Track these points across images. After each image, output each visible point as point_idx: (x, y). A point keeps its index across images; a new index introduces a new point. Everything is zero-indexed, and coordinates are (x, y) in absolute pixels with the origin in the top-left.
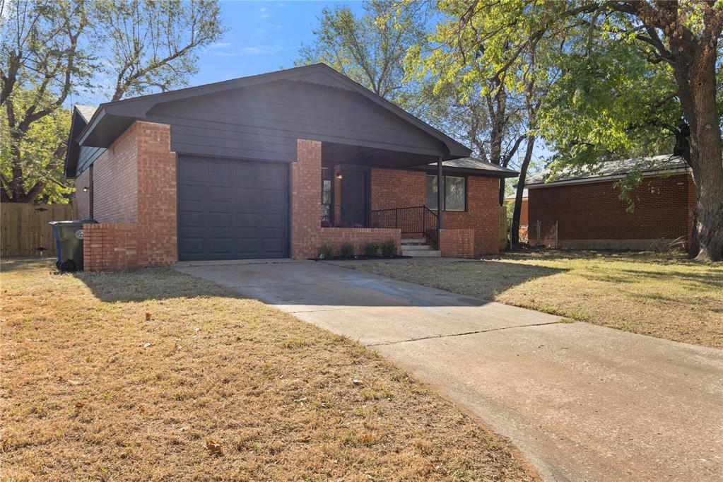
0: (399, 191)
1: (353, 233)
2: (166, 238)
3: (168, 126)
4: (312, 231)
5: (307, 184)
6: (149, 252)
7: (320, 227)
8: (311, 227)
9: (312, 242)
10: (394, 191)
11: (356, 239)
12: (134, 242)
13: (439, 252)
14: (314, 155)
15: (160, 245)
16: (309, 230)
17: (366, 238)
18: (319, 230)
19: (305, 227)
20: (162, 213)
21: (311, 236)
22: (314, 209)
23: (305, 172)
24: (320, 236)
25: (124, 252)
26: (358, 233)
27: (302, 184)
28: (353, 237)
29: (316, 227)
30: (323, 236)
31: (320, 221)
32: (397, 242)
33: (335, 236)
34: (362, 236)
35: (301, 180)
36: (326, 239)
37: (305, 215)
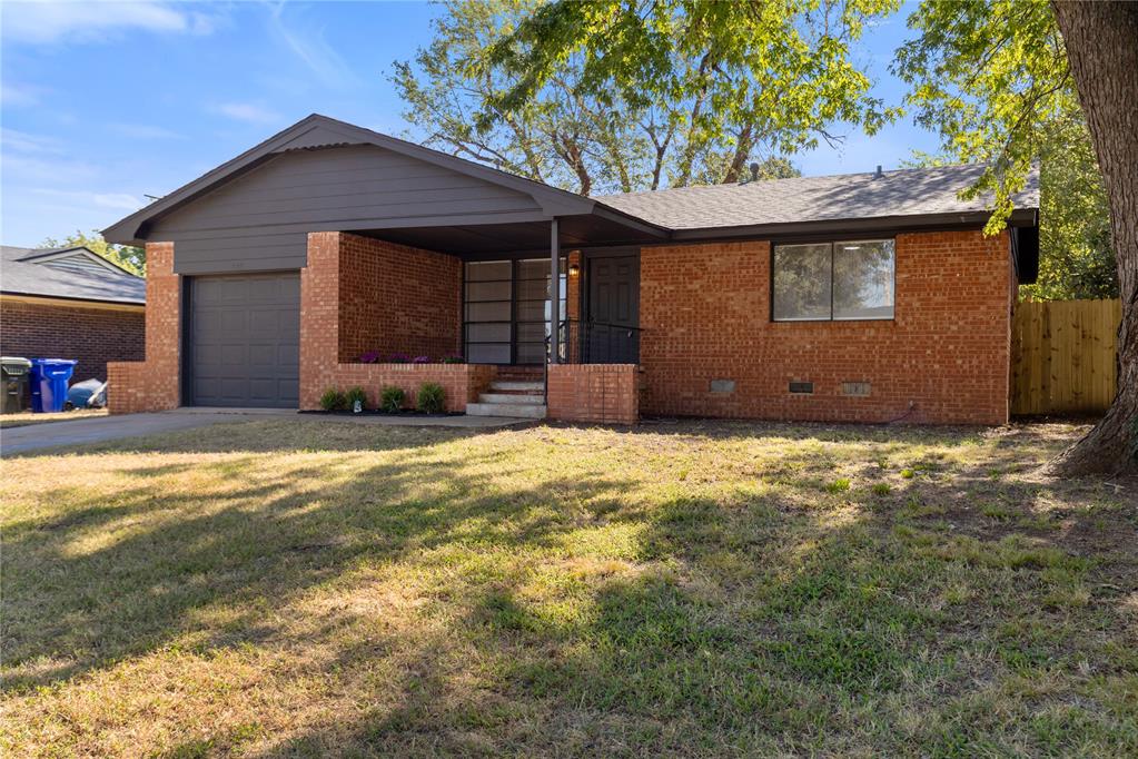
0: (702, 286)
1: (385, 373)
2: (169, 378)
3: (172, 244)
4: (326, 369)
5: (318, 299)
6: (155, 395)
7: (335, 363)
8: (323, 363)
9: (325, 386)
10: (690, 287)
12: (142, 382)
14: (328, 252)
15: (163, 387)
16: (322, 367)
17: (405, 381)
18: (336, 367)
19: (316, 363)
20: (165, 348)
21: (325, 377)
22: (328, 335)
23: (317, 281)
24: (337, 377)
25: (135, 394)
26: (392, 372)
27: (313, 299)
28: (385, 378)
29: (330, 363)
30: (341, 377)
31: (336, 353)
32: (460, 388)
33: (358, 378)
34: (399, 378)
35: (311, 294)
36: (345, 382)
37: (316, 345)
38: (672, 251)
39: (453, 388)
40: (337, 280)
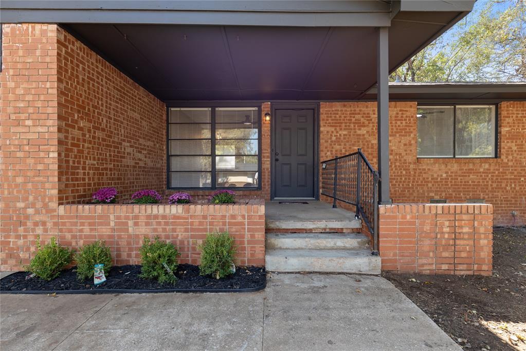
1: (136, 217)
4: (37, 212)
5: (23, 116)
7: (54, 205)
8: (33, 205)
9: (37, 236)
11: (143, 230)
13: (377, 261)
14: (38, 53)
16: (30, 211)
17: (169, 228)
18: (54, 211)
19: (20, 205)
21: (36, 224)
22: (40, 167)
23: (20, 91)
24: (55, 224)
26: (149, 217)
27: (13, 117)
28: (136, 224)
29: (45, 205)
30: (64, 224)
31: (55, 192)
32: (253, 236)
33: (90, 224)
34: (159, 224)
35: (10, 110)
36: (70, 231)
37: (19, 180)
38: (345, 106)
39: (243, 236)
40: (55, 91)
